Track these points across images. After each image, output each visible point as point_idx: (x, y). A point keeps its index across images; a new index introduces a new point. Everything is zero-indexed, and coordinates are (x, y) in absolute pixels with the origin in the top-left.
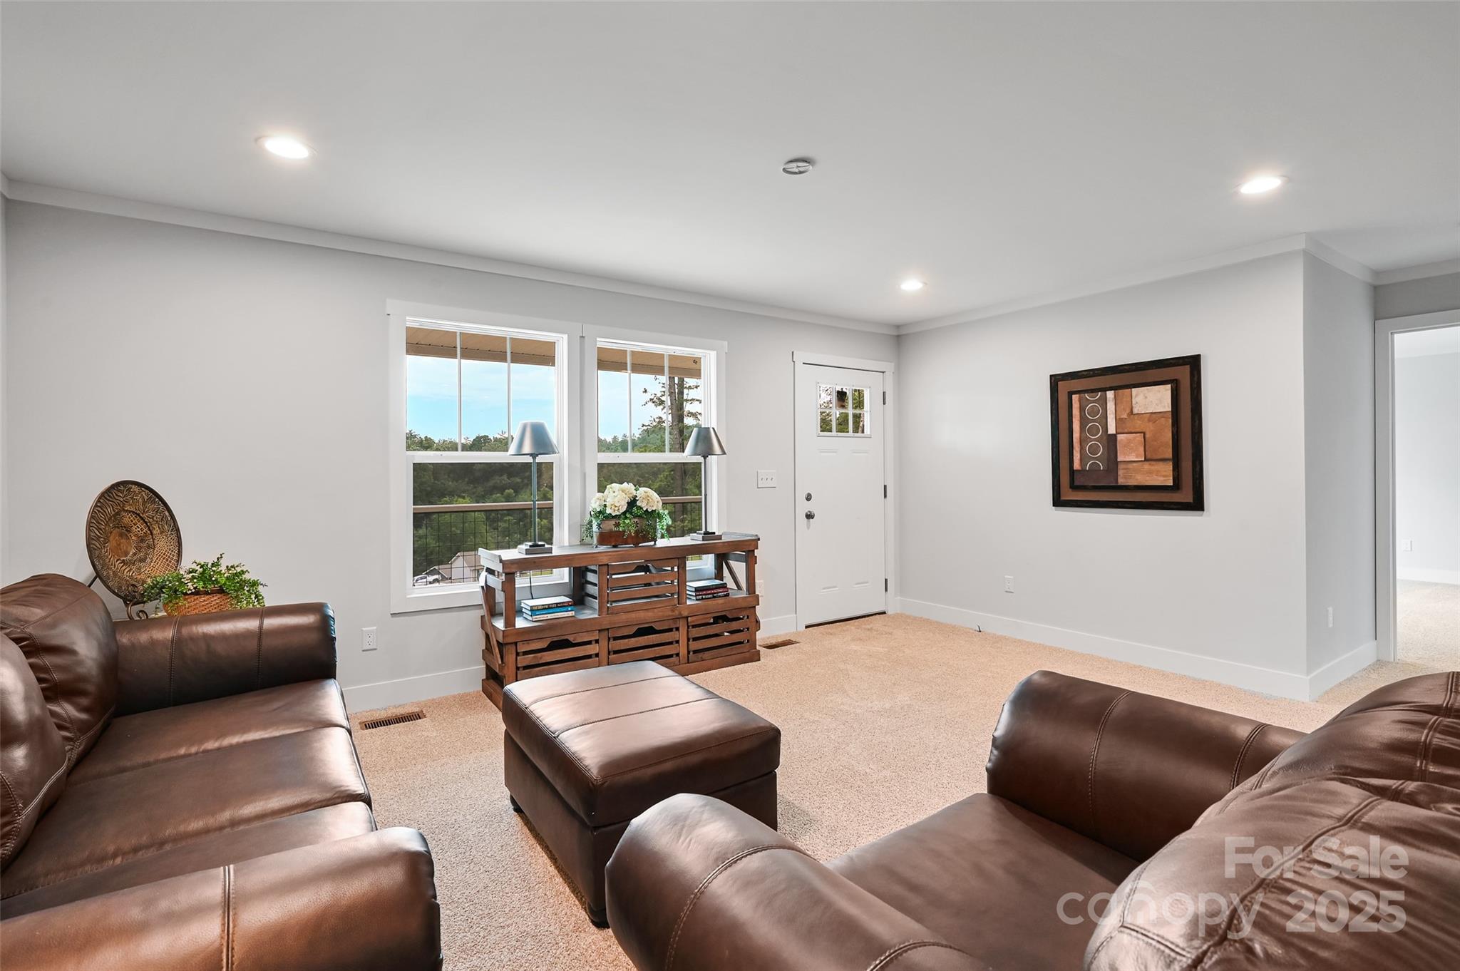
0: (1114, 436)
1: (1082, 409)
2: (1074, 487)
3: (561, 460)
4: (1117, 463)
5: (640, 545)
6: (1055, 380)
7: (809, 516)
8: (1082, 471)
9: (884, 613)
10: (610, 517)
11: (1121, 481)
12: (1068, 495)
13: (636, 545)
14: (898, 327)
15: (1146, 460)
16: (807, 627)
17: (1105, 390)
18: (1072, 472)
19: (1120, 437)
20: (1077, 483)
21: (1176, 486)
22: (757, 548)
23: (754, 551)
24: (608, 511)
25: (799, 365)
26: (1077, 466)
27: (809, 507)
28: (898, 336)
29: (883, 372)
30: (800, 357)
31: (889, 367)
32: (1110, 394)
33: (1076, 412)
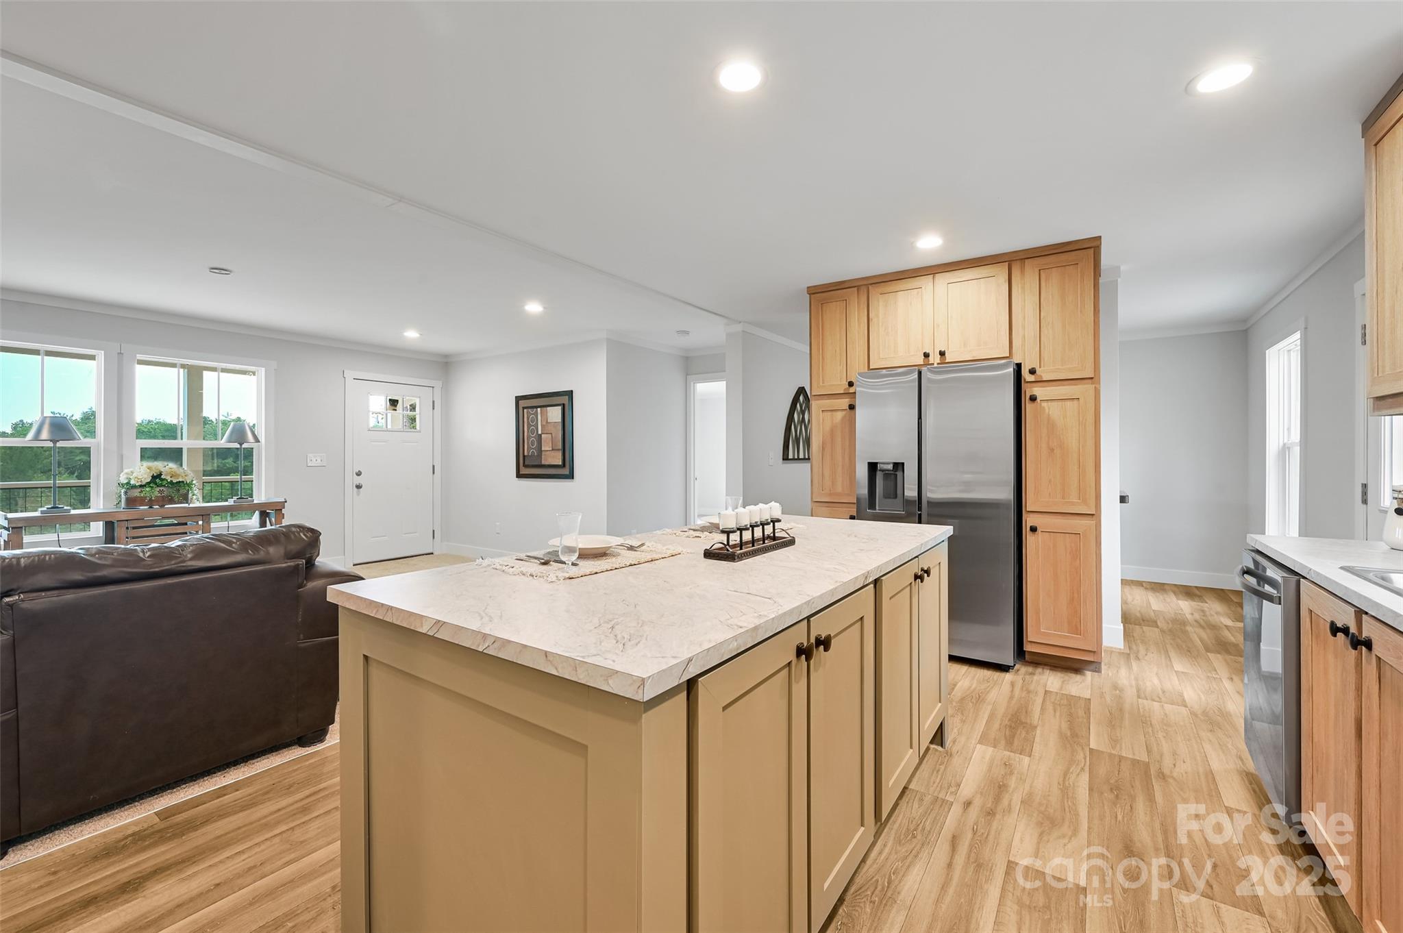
0: (541, 435)
1: (528, 418)
2: (526, 466)
3: (98, 444)
4: (541, 451)
5: (166, 506)
6: (518, 399)
7: (359, 487)
8: (528, 456)
9: (432, 554)
10: (134, 487)
11: (543, 463)
12: (524, 471)
13: (162, 506)
14: (446, 356)
15: (553, 450)
16: (354, 565)
17: (537, 407)
18: (524, 456)
19: (543, 435)
20: (526, 463)
21: (564, 465)
22: (284, 508)
23: (281, 510)
24: (132, 482)
25: (349, 381)
26: (526, 454)
27: (358, 480)
28: (447, 363)
29: (433, 387)
30: (350, 374)
31: (438, 384)
32: (539, 409)
33: (526, 420)
